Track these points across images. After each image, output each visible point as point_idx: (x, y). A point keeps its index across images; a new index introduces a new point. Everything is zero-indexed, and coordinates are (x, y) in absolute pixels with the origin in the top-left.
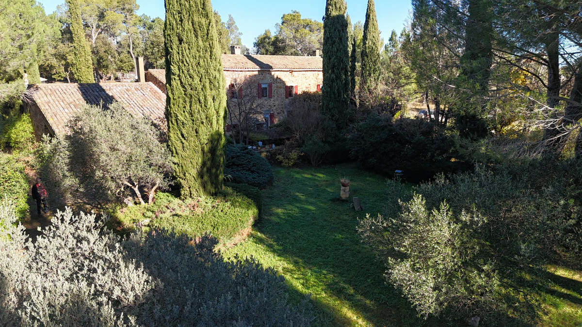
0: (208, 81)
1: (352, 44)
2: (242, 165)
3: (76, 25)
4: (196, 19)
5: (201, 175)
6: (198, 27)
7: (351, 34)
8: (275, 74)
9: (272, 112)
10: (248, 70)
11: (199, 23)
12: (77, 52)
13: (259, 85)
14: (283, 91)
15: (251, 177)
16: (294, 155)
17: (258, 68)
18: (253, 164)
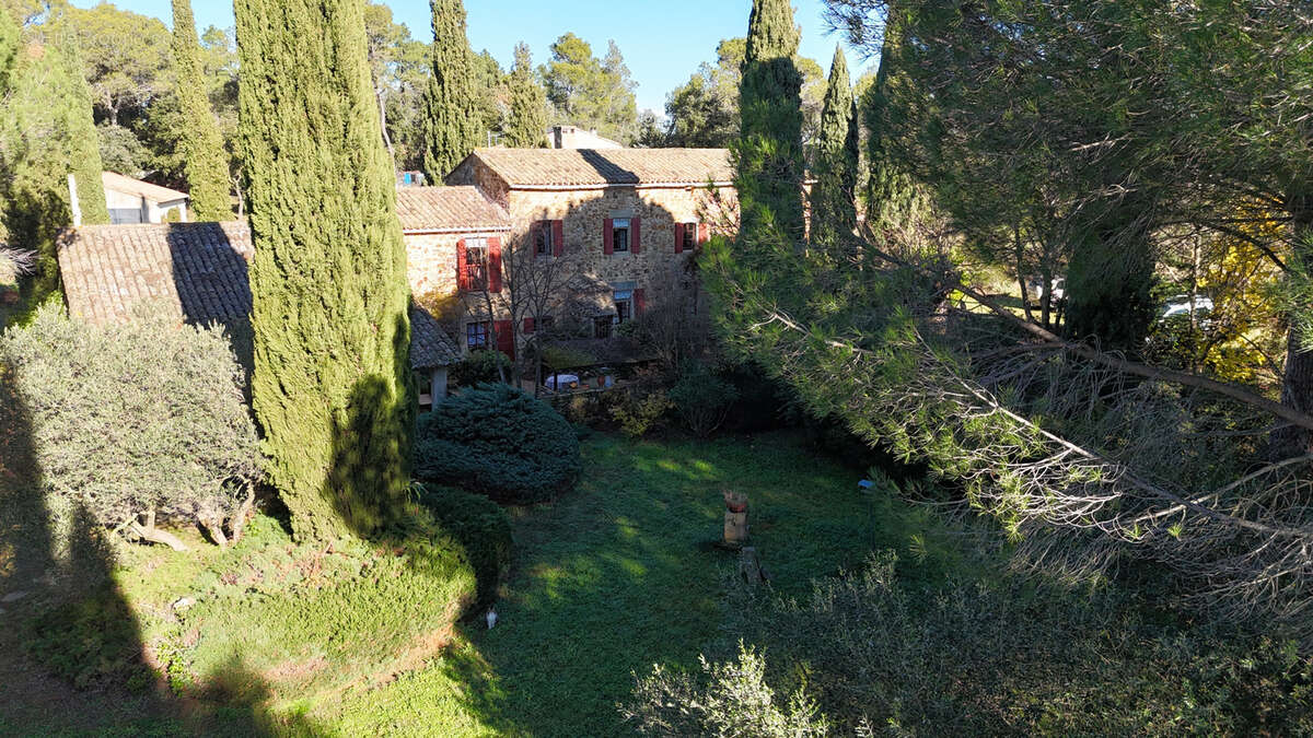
0: (347, 252)
1: (848, 120)
2: (499, 437)
3: (190, 85)
4: (314, 97)
5: (333, 484)
6: (320, 118)
7: (846, 95)
8: (648, 196)
9: (640, 286)
10: (578, 187)
11: (323, 106)
12: (191, 148)
13: (608, 223)
14: (669, 235)
15: (514, 471)
16: (652, 405)
17: (602, 182)
18: (527, 435)
